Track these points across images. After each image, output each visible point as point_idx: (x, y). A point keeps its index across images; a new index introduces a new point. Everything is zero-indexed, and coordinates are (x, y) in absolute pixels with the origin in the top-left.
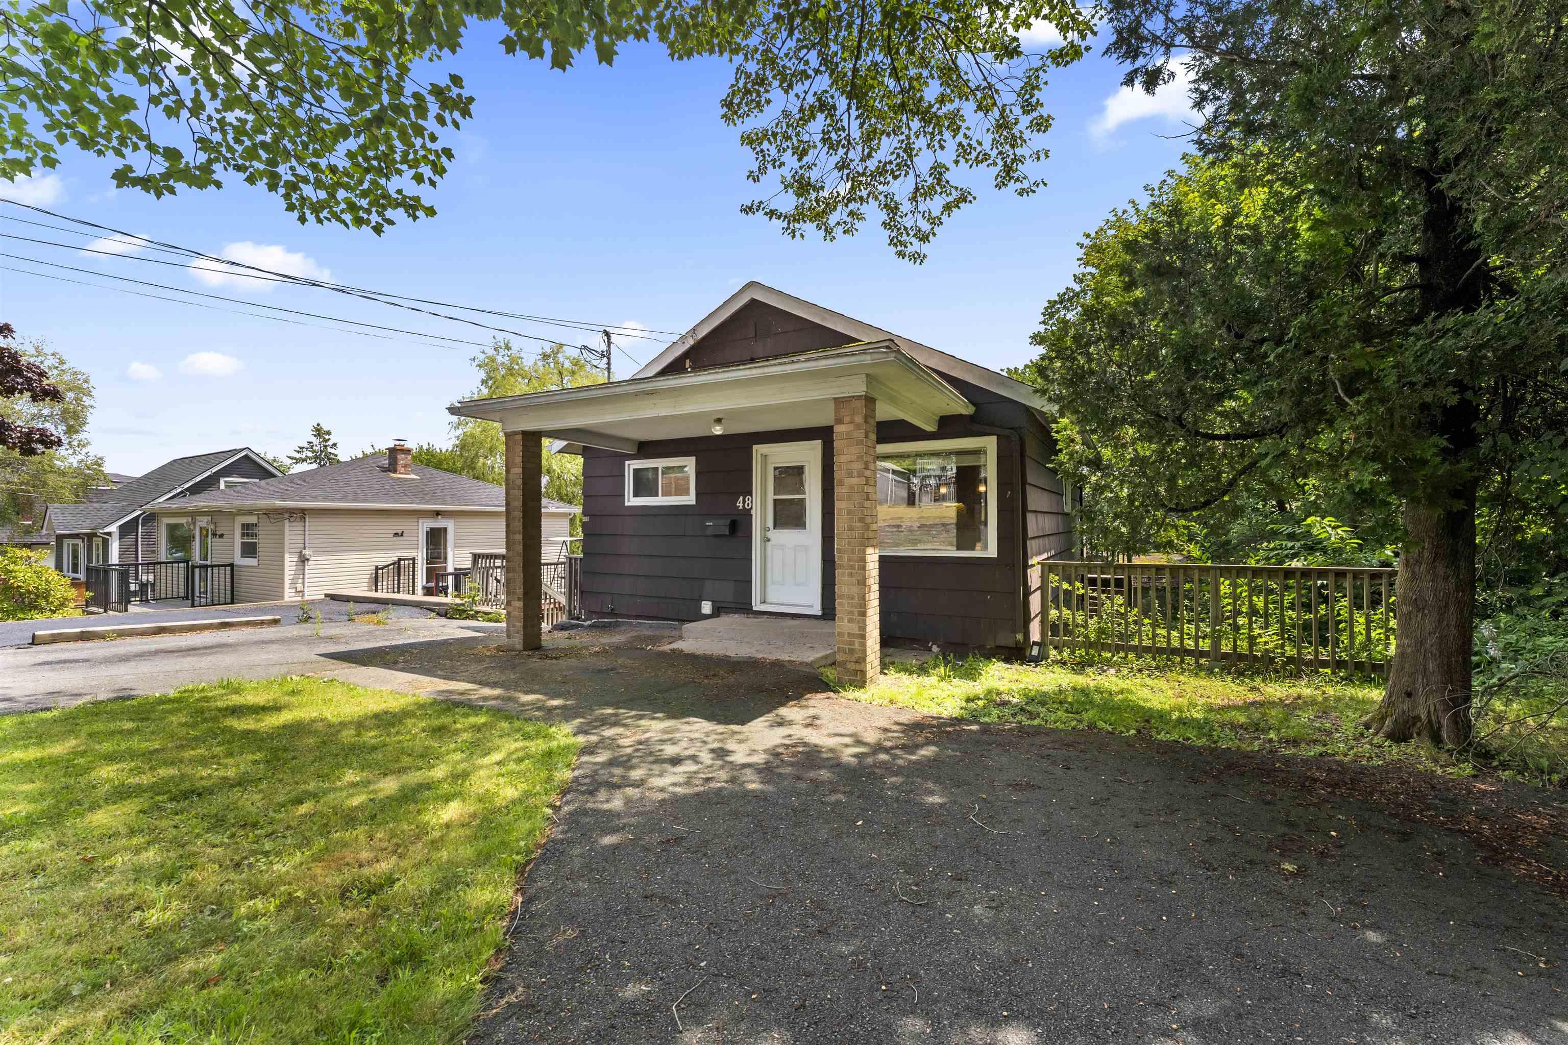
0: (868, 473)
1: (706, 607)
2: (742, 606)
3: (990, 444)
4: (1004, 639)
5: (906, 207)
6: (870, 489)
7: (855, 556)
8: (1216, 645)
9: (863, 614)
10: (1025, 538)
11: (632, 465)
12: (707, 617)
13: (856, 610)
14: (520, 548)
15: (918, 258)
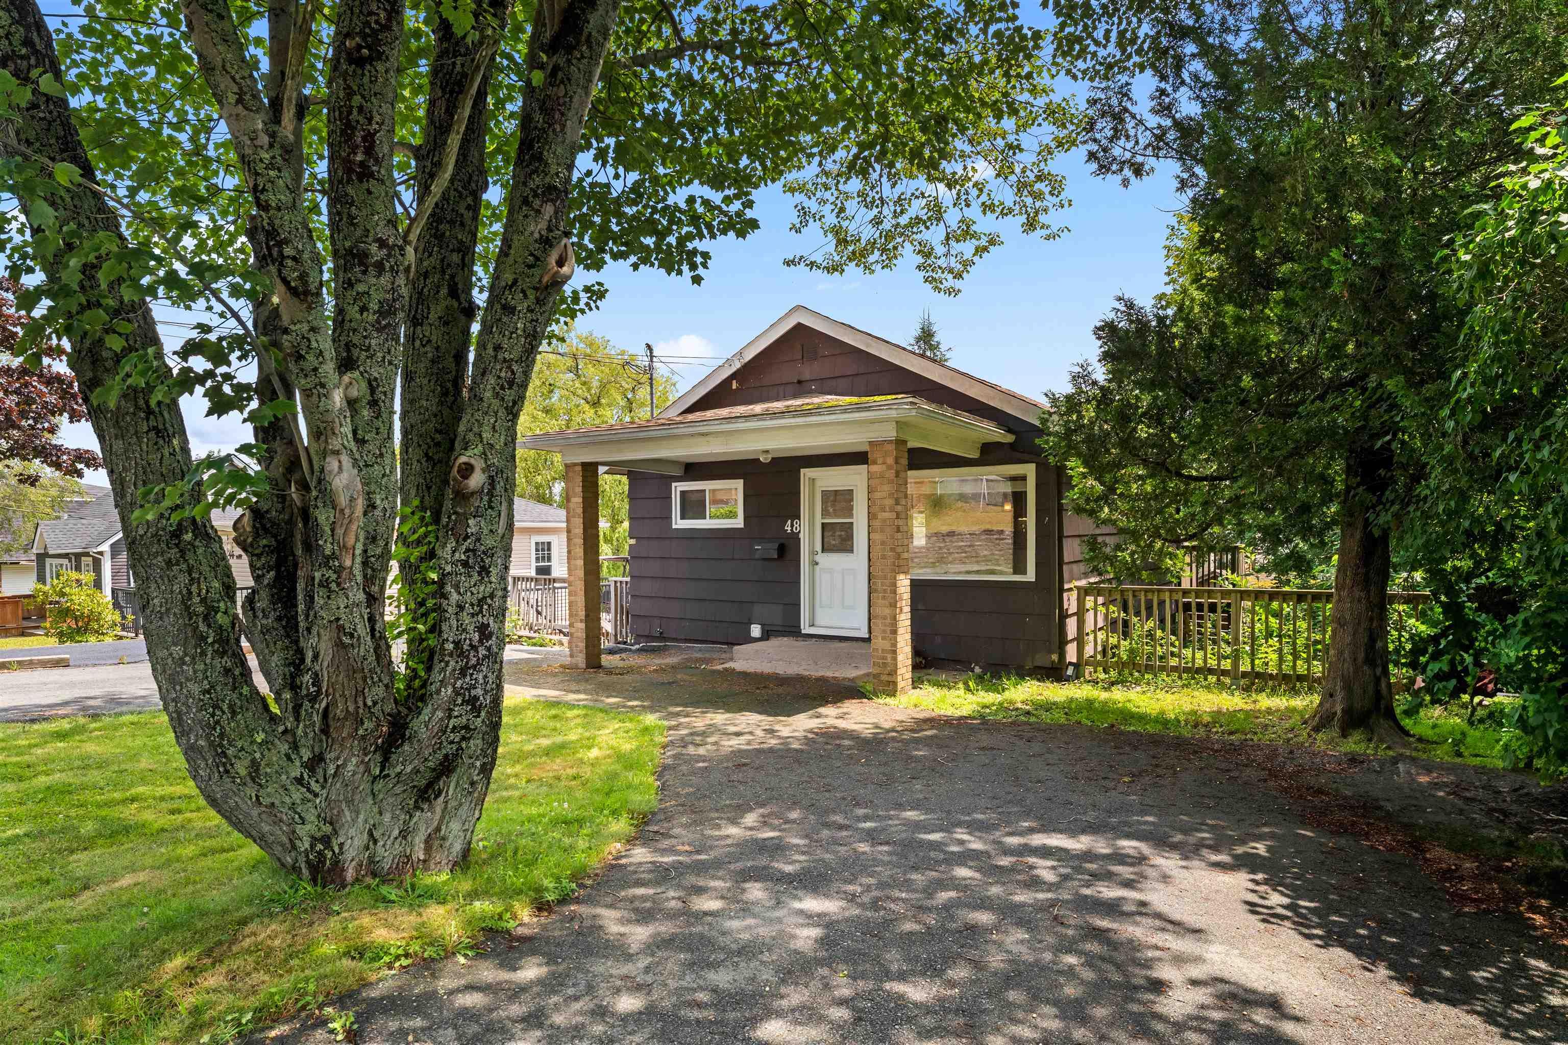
0: (899, 508)
1: (756, 631)
2: (791, 629)
3: (1029, 470)
4: (1041, 660)
5: (940, 250)
6: (901, 522)
7: (887, 582)
8: (1235, 664)
9: (895, 632)
10: (1061, 563)
11: (678, 488)
12: (756, 640)
13: (888, 629)
14: (581, 573)
15: (953, 292)
